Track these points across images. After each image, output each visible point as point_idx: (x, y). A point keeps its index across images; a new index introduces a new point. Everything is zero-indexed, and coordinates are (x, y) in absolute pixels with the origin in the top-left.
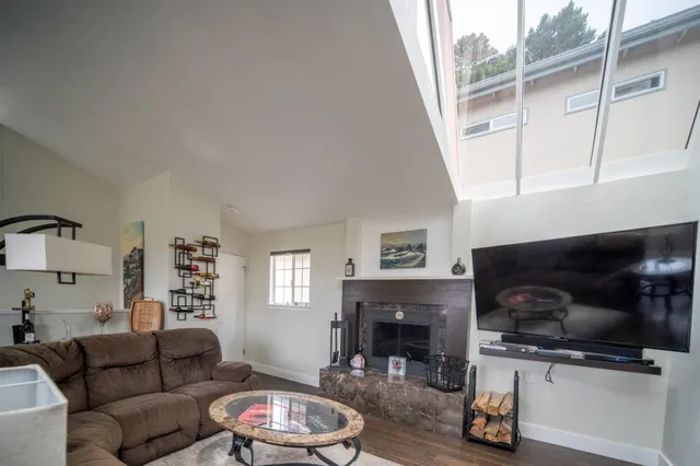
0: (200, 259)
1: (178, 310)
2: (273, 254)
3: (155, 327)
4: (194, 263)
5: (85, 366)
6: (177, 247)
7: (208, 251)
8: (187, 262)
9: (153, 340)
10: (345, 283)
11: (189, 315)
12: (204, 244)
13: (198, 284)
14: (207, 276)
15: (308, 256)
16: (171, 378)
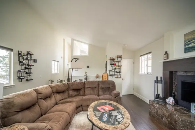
0: (117, 62)
1: (111, 76)
2: (140, 56)
3: (106, 80)
4: (115, 63)
5: (85, 87)
6: (111, 59)
7: (119, 59)
8: (113, 63)
9: (98, 83)
10: (164, 63)
11: (114, 77)
12: (118, 57)
13: (116, 68)
14: (119, 66)
15: (151, 54)
16: (101, 93)
